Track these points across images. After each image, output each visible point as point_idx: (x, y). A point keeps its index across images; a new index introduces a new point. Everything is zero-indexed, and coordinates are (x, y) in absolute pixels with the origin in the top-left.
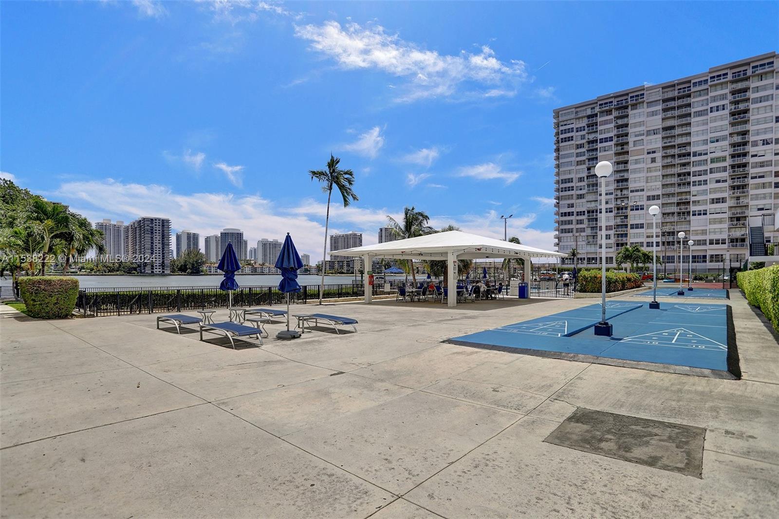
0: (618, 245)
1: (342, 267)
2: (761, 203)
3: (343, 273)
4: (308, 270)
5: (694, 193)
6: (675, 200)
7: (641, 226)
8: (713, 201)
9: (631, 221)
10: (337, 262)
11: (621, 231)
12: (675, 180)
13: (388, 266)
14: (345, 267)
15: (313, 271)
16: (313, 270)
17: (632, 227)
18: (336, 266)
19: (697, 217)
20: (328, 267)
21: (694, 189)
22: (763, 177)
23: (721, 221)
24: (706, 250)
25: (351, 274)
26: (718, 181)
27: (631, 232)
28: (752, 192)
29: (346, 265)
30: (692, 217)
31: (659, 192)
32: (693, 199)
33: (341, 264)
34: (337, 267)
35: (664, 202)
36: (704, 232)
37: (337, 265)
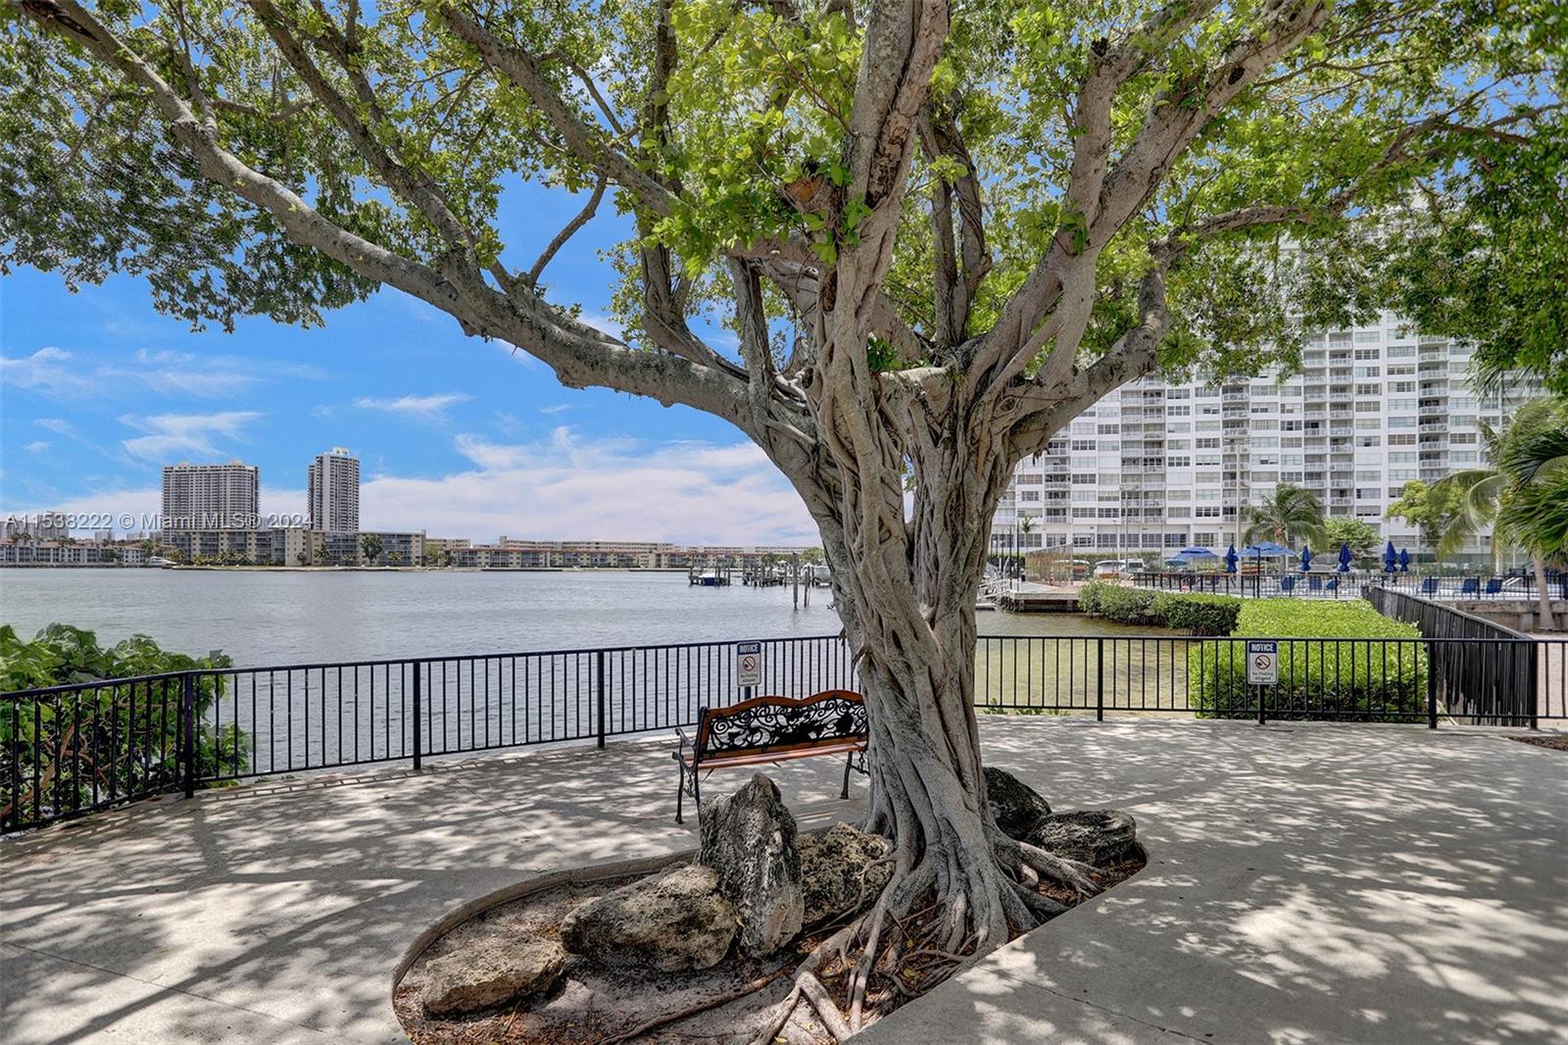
0: (1049, 512)
1: (242, 548)
2: (1264, 451)
3: (245, 563)
4: (113, 555)
5: (1172, 427)
6: (1140, 436)
7: (1092, 479)
8: (1200, 443)
9: (1073, 469)
10: (226, 536)
11: (1057, 487)
12: (1141, 402)
13: (372, 545)
14: (254, 547)
15: (131, 556)
16: (130, 554)
17: (1077, 479)
18: (225, 545)
19: (1176, 468)
20: (198, 547)
21: (1170, 420)
22: (1266, 410)
23: (1211, 478)
24: (1188, 526)
25: (276, 565)
26: (1207, 411)
27: (1075, 488)
28: (1252, 433)
29: (254, 541)
30: (1169, 469)
31: (1117, 421)
32: (1169, 437)
33: (240, 540)
34: (225, 547)
35: (1126, 439)
36: (1185, 495)
37: (226, 542)
